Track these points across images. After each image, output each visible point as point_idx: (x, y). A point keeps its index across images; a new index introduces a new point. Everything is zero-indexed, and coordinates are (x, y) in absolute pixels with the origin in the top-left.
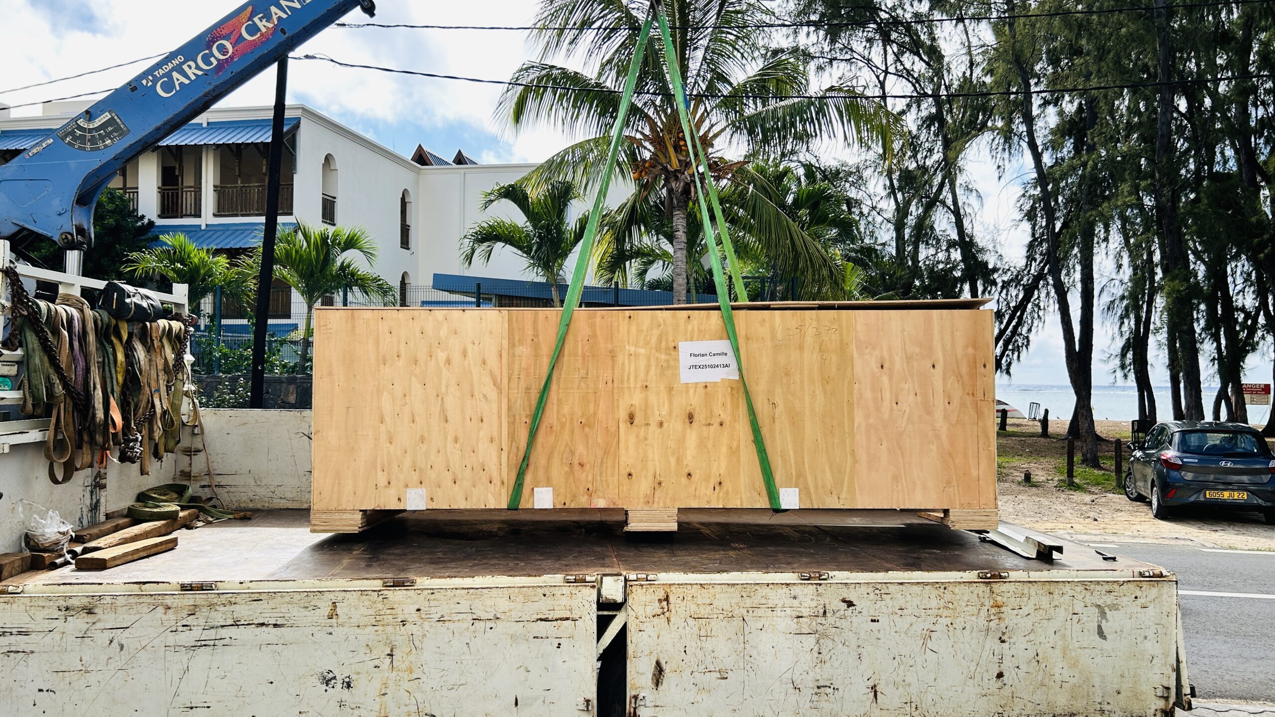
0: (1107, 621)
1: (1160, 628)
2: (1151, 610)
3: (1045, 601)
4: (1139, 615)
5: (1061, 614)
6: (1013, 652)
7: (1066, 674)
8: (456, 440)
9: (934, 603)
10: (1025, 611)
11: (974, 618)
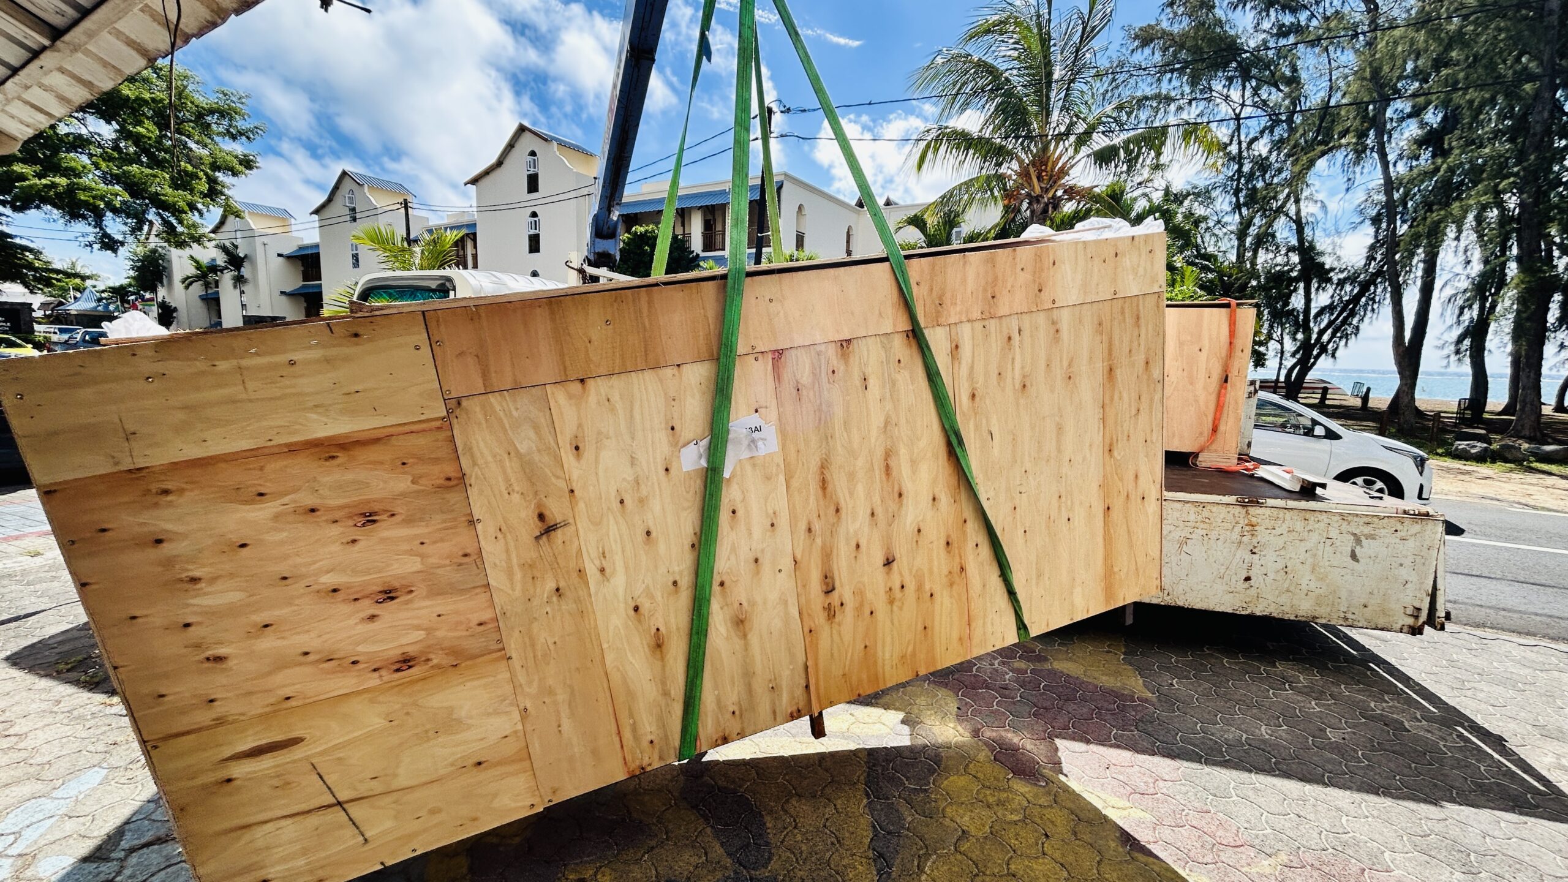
0: (1362, 547)
1: (1418, 559)
2: (1411, 543)
3: (1299, 525)
4: (1397, 546)
5: (1315, 537)
6: (1262, 562)
7: (1312, 586)
9: (1192, 517)
10: (1278, 531)
11: (1228, 533)
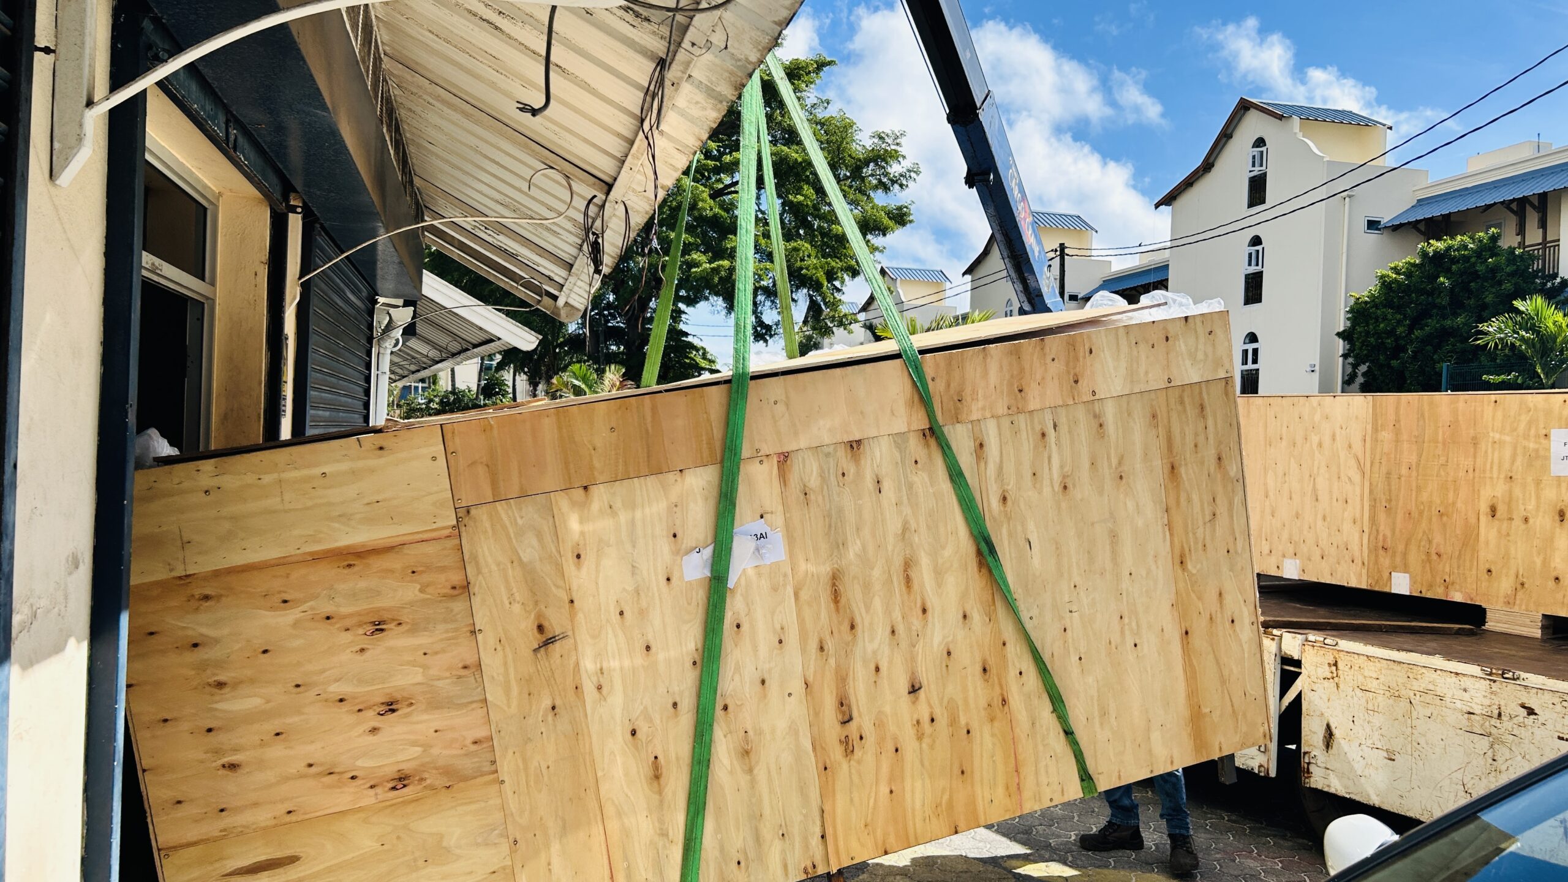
8: (1324, 519)
